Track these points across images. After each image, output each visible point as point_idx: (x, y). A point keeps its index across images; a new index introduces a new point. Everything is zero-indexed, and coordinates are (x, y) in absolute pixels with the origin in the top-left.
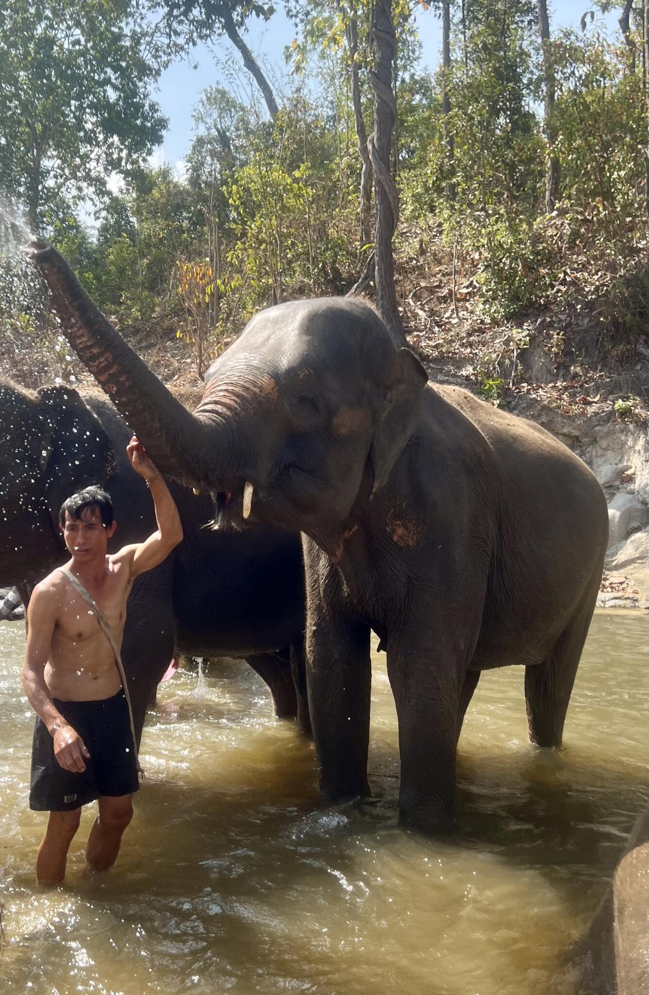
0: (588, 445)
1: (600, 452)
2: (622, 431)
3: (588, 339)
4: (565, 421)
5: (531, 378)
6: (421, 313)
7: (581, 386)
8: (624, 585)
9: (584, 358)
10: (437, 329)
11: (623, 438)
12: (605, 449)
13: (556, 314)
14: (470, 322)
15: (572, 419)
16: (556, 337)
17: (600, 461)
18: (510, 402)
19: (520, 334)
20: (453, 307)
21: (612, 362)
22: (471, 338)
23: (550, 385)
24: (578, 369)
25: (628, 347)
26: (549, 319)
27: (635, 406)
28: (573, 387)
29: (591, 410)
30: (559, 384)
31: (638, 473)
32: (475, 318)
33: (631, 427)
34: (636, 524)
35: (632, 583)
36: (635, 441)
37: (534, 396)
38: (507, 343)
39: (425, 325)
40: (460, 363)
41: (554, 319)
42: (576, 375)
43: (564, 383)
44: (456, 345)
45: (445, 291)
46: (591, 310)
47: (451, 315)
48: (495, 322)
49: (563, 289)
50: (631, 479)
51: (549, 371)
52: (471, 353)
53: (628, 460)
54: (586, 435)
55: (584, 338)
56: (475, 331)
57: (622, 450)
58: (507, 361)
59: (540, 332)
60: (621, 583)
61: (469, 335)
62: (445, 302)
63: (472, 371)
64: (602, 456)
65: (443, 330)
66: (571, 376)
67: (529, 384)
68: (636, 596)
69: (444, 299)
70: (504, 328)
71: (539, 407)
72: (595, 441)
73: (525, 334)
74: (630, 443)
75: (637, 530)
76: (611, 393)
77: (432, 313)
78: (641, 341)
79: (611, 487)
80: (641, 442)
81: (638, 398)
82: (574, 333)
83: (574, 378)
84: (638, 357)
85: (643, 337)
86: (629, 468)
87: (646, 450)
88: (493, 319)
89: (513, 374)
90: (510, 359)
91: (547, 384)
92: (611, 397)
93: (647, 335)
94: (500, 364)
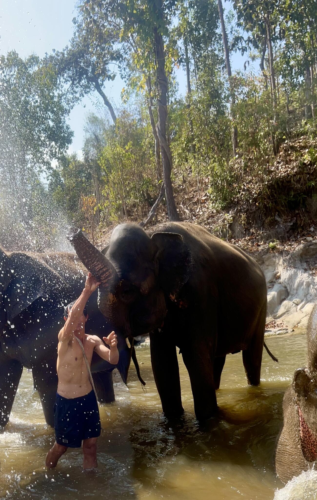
0: (261, 264)
1: (266, 267)
2: (273, 257)
3: (256, 216)
5: (235, 236)
6: (186, 211)
7: (256, 238)
8: (282, 324)
9: (255, 225)
10: (194, 218)
11: (274, 259)
12: (268, 266)
13: (242, 205)
14: (207, 213)
16: (243, 216)
17: (266, 271)
19: (229, 218)
20: (199, 207)
21: (266, 226)
22: (209, 221)
23: (243, 239)
24: (254, 230)
25: (272, 218)
26: (239, 208)
27: (277, 244)
28: (252, 239)
29: (260, 248)
30: (246, 238)
31: (282, 274)
32: (209, 211)
33: (277, 254)
34: (283, 297)
35: (285, 323)
36: (279, 260)
38: (223, 221)
39: (189, 216)
41: (242, 208)
43: (249, 237)
45: (196, 199)
46: (256, 202)
47: (199, 210)
48: (218, 212)
49: (244, 193)
50: (279, 278)
51: (242, 233)
52: (209, 227)
53: (277, 269)
54: (260, 260)
55: (254, 215)
56: (210, 217)
57: (274, 265)
58: (225, 230)
59: (237, 215)
60: (281, 324)
62: (196, 205)
64: (267, 269)
65: (197, 218)
66: (251, 234)
67: (235, 240)
68: (287, 328)
69: (196, 203)
70: (222, 214)
72: (263, 262)
73: (231, 216)
74: (277, 262)
75: (284, 299)
76: (267, 240)
77: (191, 210)
78: (277, 215)
79: (272, 282)
80: (281, 260)
81: (278, 241)
82: (250, 213)
83: (252, 234)
84: (276, 222)
85: (277, 213)
86: (278, 272)
87: (284, 264)
88: (217, 210)
89: (228, 235)
90: (225, 228)
91: (242, 239)
92: (268, 242)
93: (279, 212)
94: (222, 231)
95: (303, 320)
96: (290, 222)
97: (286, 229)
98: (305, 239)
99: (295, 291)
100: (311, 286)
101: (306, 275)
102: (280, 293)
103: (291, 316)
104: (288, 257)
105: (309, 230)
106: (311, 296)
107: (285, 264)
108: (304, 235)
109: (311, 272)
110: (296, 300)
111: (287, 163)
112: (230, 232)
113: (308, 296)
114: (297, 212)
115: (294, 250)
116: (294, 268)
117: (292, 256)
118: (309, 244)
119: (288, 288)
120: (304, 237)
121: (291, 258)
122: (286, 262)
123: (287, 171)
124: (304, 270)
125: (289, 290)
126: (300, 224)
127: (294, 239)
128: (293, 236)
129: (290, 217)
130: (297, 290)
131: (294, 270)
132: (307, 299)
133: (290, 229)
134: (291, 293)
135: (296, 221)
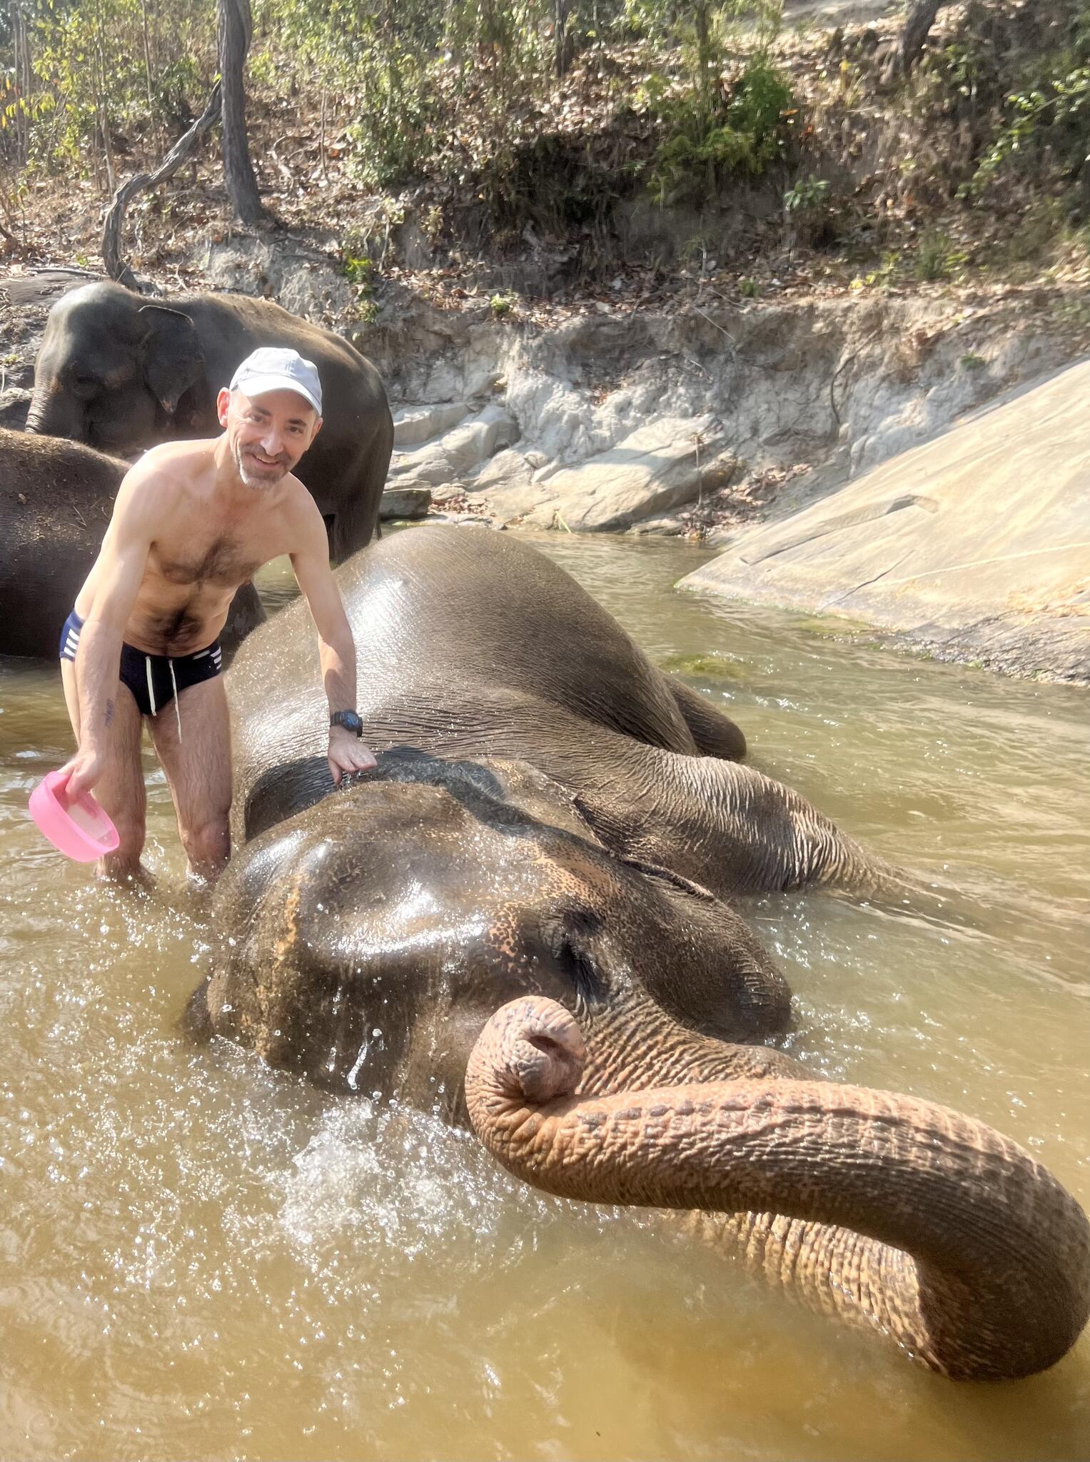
0: (461, 348)
1: (473, 356)
2: (498, 333)
3: (470, 219)
4: (437, 316)
5: (403, 262)
6: (284, 170)
7: (459, 276)
8: (483, 507)
9: (465, 241)
10: (301, 192)
11: (498, 340)
12: (478, 353)
13: (438, 185)
14: (340, 186)
15: (444, 314)
16: (434, 211)
17: (472, 367)
18: (376, 289)
19: (394, 206)
20: (321, 166)
21: (495, 249)
22: (340, 207)
23: (425, 272)
24: (457, 255)
25: (514, 232)
26: (428, 191)
27: (515, 303)
28: (449, 276)
29: (466, 305)
30: (434, 272)
31: (510, 382)
32: (346, 182)
33: (508, 328)
34: (503, 441)
35: (491, 505)
36: (511, 344)
37: (405, 283)
38: (379, 215)
39: (288, 186)
40: (324, 236)
41: (435, 190)
42: (454, 263)
43: (441, 271)
44: (322, 213)
45: (315, 145)
46: (476, 184)
47: (320, 176)
48: (369, 189)
49: (449, 153)
50: (502, 389)
51: (425, 256)
52: (337, 225)
53: (502, 367)
54: (459, 335)
55: (466, 217)
56: (344, 198)
57: (496, 355)
59: (418, 206)
60: (480, 505)
61: (338, 202)
62: (314, 159)
63: (336, 247)
64: (475, 361)
65: (309, 194)
66: (448, 263)
67: (401, 269)
68: (492, 519)
69: (313, 155)
70: (377, 197)
71: (409, 298)
72: (468, 343)
73: (400, 206)
74: (505, 347)
75: (505, 447)
76: (491, 286)
77: (297, 171)
78: (529, 227)
79: (481, 397)
80: (517, 346)
81: (517, 295)
82: (455, 210)
83: (452, 265)
84: (524, 246)
85: (531, 222)
86: (500, 376)
87: (521, 356)
88: (366, 184)
89: (384, 255)
90: (381, 235)
91: (421, 271)
92: (490, 291)
93: (536, 220)
94: (370, 241)
95: (538, 508)
96: (562, 253)
97: (547, 269)
98: (593, 305)
99: (537, 433)
100: (582, 428)
101: (574, 397)
102: (496, 431)
103: (509, 493)
104: (535, 343)
105: (609, 284)
106: (575, 452)
107: (525, 358)
108: (591, 295)
109: (588, 393)
110: (535, 454)
111: (587, 100)
112: (391, 248)
113: (568, 452)
114: (586, 231)
115: (556, 328)
116: (548, 373)
117: (546, 341)
118: (599, 320)
119: (521, 421)
120: (592, 301)
121: (544, 347)
122: (528, 353)
123: (582, 122)
124: (570, 385)
125: (522, 427)
126: (588, 265)
127: (563, 300)
128: (561, 292)
129: (564, 241)
130: (542, 430)
131: (545, 378)
132: (562, 460)
133: (559, 272)
134: (527, 434)
135: (580, 253)
